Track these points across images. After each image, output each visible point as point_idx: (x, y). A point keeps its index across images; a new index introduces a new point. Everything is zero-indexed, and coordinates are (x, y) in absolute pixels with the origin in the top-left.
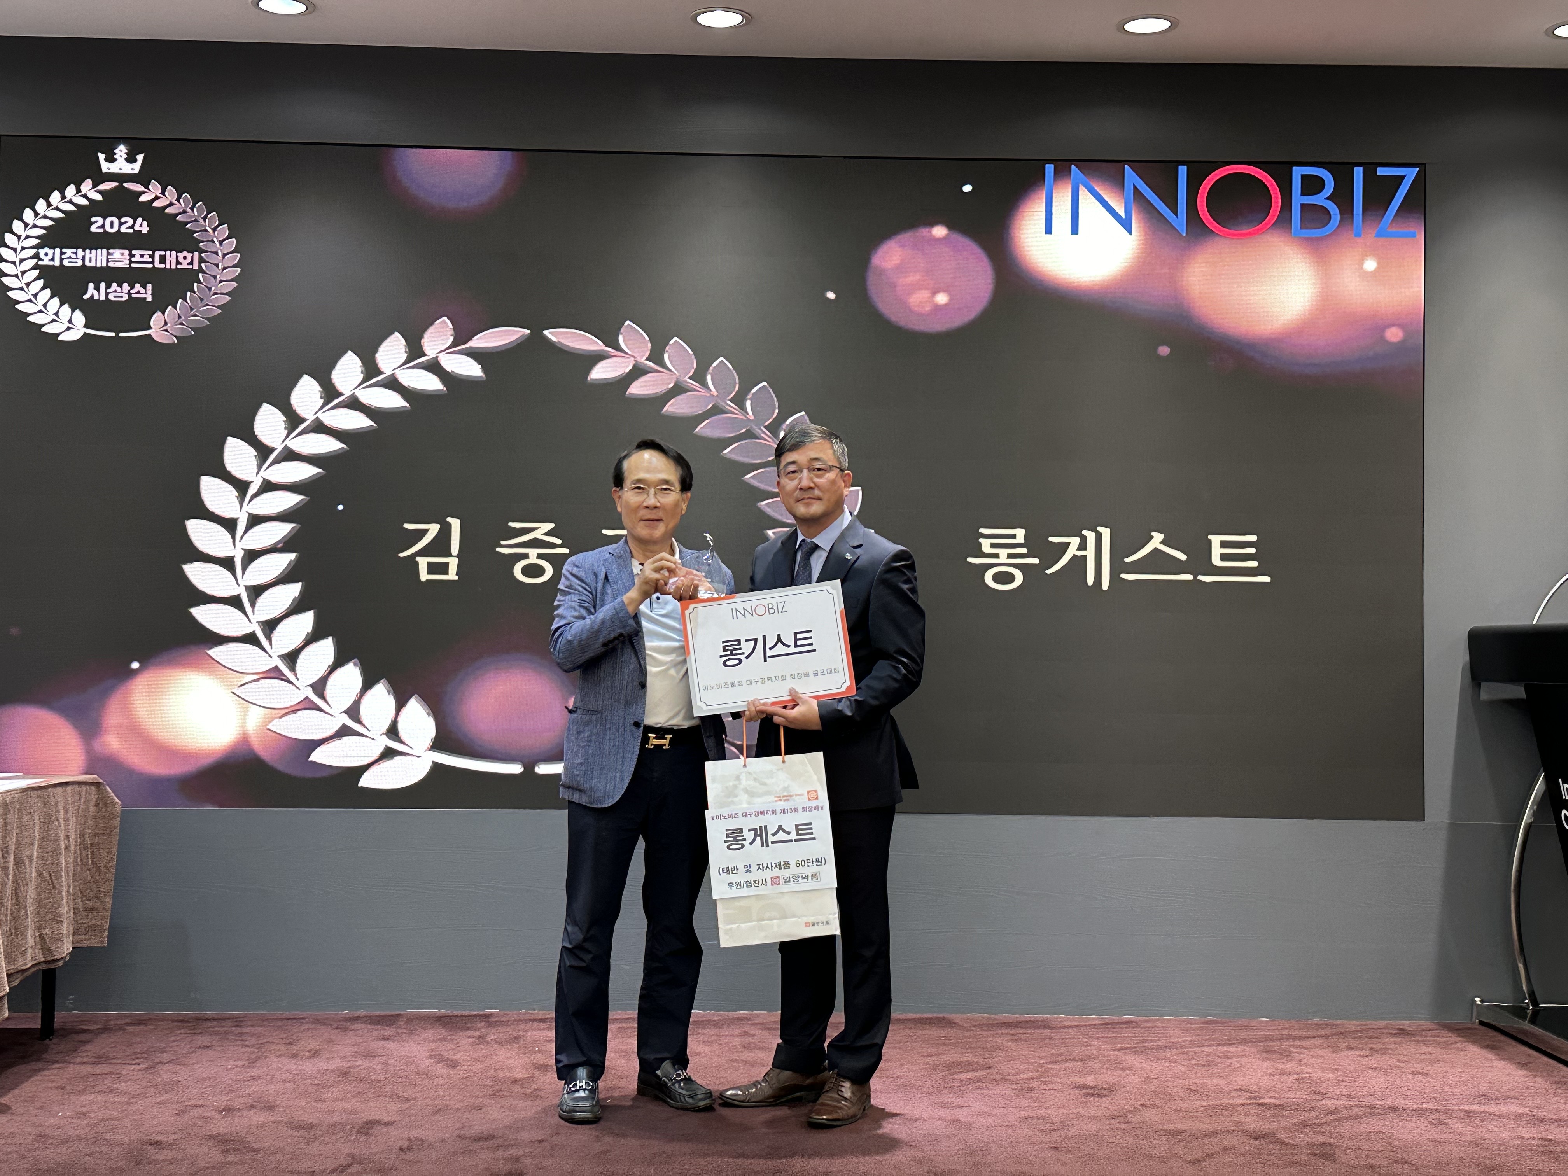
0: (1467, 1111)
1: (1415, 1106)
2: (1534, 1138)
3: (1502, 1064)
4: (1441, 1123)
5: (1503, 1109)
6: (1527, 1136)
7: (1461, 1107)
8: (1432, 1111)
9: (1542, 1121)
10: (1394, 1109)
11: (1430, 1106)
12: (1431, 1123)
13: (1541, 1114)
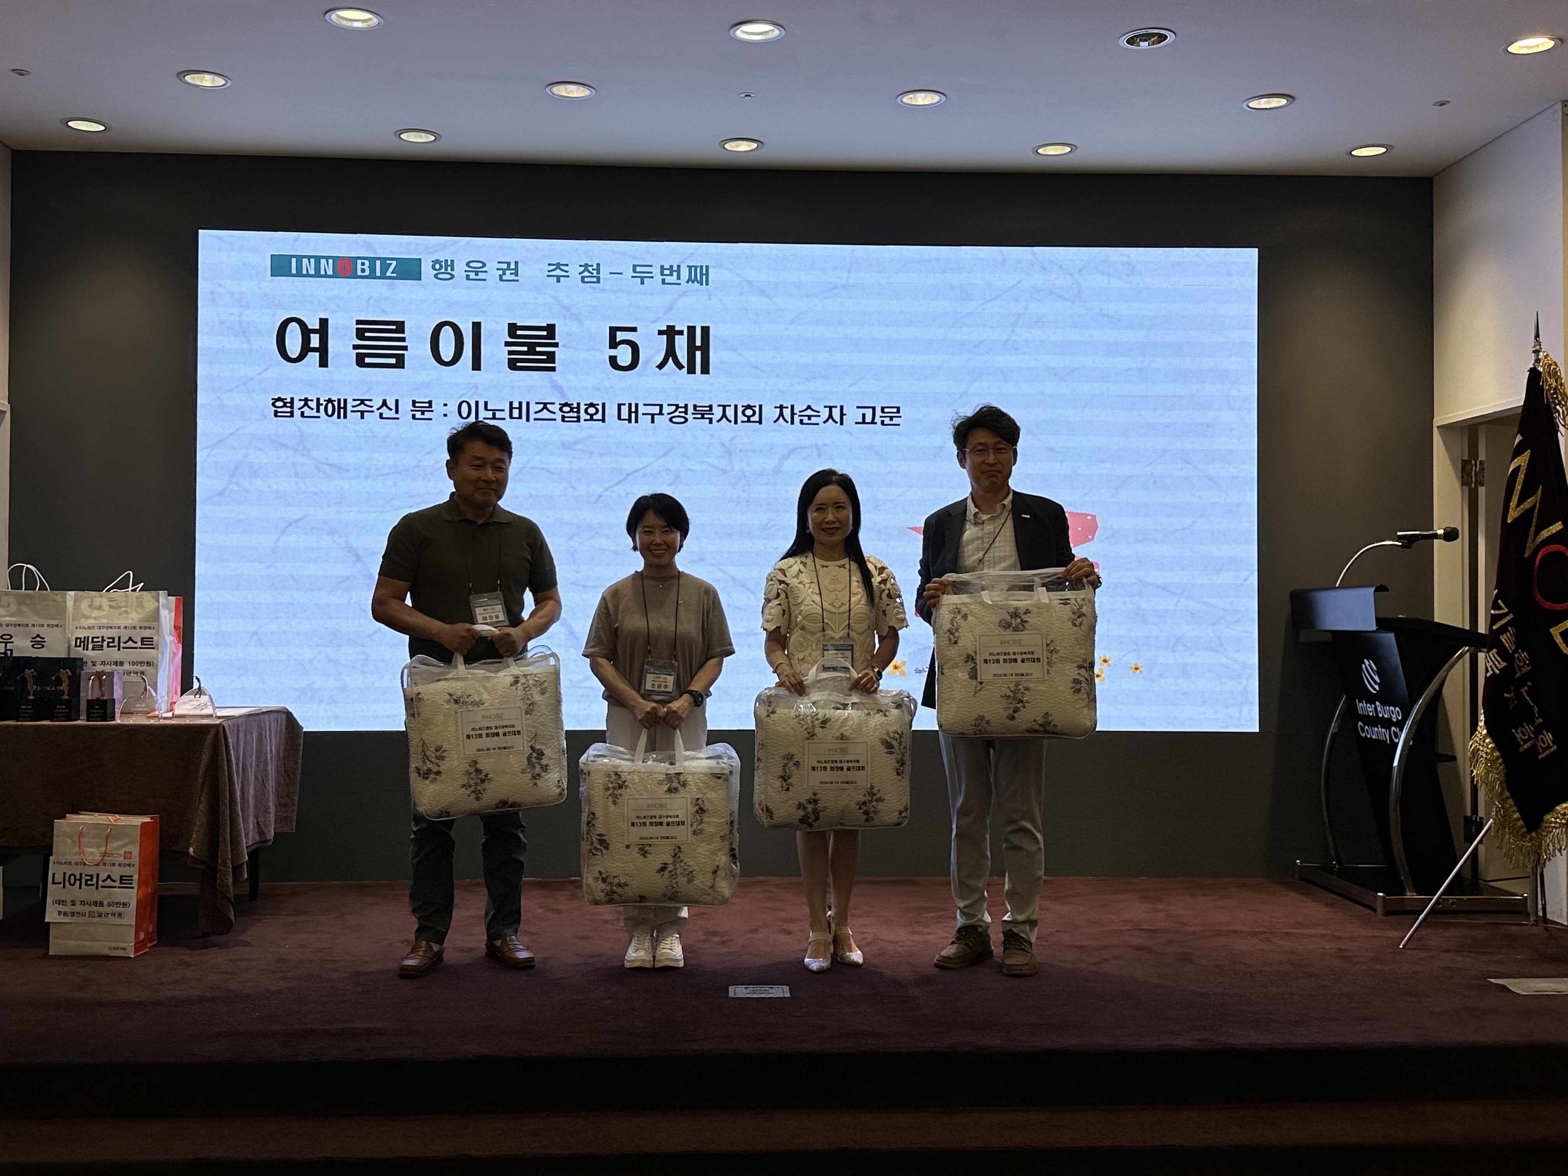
0: (1286, 933)
1: (1250, 930)
2: (1332, 949)
3: (1314, 904)
4: (1268, 940)
5: (1312, 931)
6: (1328, 947)
7: (1283, 931)
8: (1261, 933)
9: (1339, 938)
10: (1234, 932)
11: (1261, 930)
12: (1261, 940)
13: (1338, 934)
